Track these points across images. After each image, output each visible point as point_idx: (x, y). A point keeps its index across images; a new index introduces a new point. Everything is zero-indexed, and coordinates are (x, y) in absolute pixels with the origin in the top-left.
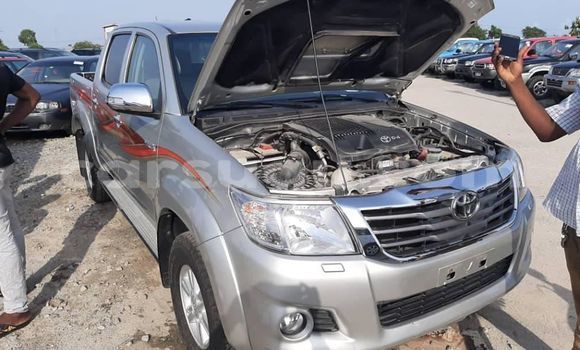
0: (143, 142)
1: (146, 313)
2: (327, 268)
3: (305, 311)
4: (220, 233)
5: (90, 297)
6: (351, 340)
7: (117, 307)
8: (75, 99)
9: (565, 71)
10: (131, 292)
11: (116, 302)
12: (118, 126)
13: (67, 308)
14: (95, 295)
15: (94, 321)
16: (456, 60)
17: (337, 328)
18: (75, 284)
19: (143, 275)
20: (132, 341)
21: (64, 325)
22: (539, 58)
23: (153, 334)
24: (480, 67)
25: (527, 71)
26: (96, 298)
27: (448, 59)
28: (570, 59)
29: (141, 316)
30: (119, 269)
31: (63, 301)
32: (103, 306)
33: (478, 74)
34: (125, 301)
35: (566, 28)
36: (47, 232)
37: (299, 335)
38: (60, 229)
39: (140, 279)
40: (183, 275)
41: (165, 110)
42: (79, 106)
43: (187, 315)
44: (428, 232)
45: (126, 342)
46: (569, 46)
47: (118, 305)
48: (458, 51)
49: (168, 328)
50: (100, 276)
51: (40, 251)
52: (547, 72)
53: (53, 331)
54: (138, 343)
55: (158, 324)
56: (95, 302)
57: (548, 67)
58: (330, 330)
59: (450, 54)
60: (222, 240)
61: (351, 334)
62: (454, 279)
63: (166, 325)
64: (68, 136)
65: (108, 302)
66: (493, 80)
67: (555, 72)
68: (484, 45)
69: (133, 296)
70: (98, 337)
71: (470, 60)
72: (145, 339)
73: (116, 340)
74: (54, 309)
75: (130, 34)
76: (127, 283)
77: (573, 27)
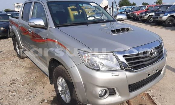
0: (41, 37)
1: (44, 93)
2: (114, 74)
3: (106, 89)
4: (75, 65)
5: (24, 89)
6: (121, 97)
7: (34, 92)
8: (11, 26)
9: (158, 14)
10: (38, 87)
11: (34, 90)
12: (30, 33)
13: (17, 93)
14: (26, 88)
15: (27, 97)
16: (125, 12)
17: (116, 94)
18: (19, 85)
19: (41, 81)
20: (41, 102)
21: (17, 99)
22: (150, 11)
23: (48, 100)
24: (133, 14)
25: (147, 15)
26: (26, 89)
27: (123, 12)
28: (159, 11)
29: (43, 94)
30: (32, 79)
31: (15, 91)
32: (29, 92)
33: (132, 16)
34: (37, 90)
35: (155, 3)
36: (6, 69)
37: (104, 97)
38: (10, 68)
39: (40, 82)
40: (59, 80)
41: (49, 26)
42: (13, 28)
43: (60, 93)
44: (142, 62)
45: (39, 103)
46: (159, 7)
47: (34, 91)
48: (126, 10)
49: (53, 97)
50: (26, 82)
51: (5, 75)
52: (153, 15)
53: (14, 101)
54: (44, 103)
55: (49, 96)
56: (26, 91)
57: (153, 14)
58: (113, 95)
59: (123, 11)
60: (76, 67)
61: (120, 95)
62: (149, 76)
63: (52, 96)
64: (7, 38)
65: (31, 90)
66: (137, 18)
67: (155, 15)
68: (133, 8)
69: (39, 88)
70: (30, 102)
71: (130, 12)
72: (46, 101)
73: (36, 103)
74: (13, 94)
75: (32, 2)
76: (36, 84)
77: (157, 2)
